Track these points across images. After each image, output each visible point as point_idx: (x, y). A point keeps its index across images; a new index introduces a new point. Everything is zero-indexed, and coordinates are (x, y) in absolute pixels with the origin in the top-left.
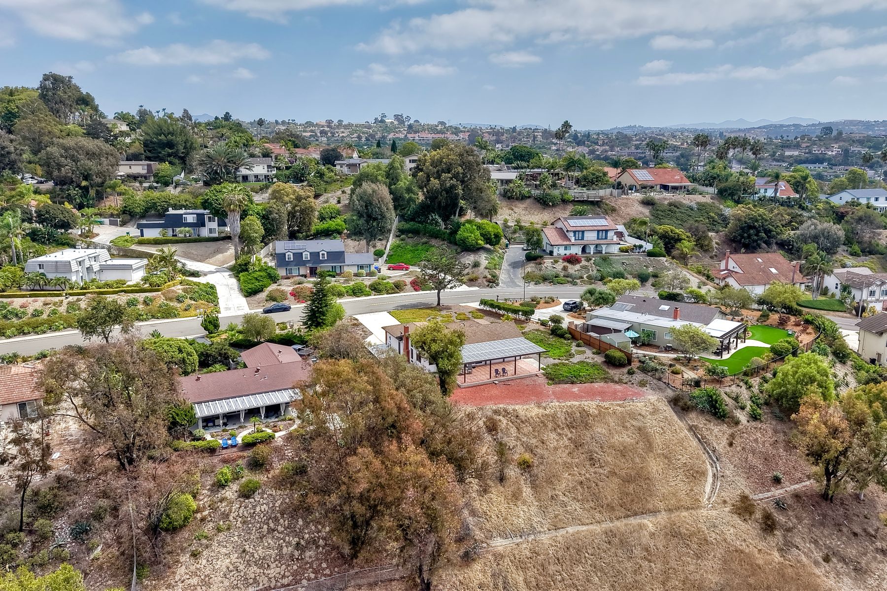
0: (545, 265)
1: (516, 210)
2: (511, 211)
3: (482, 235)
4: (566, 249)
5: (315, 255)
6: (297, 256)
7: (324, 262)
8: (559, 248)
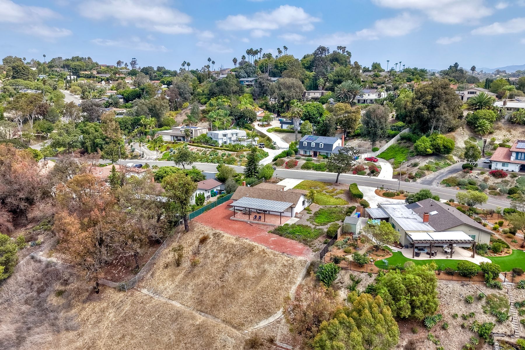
0: (471, 174)
1: (513, 132)
2: (508, 133)
3: (432, 145)
4: (503, 165)
5: (317, 144)
6: (309, 144)
7: (321, 149)
8: (497, 164)
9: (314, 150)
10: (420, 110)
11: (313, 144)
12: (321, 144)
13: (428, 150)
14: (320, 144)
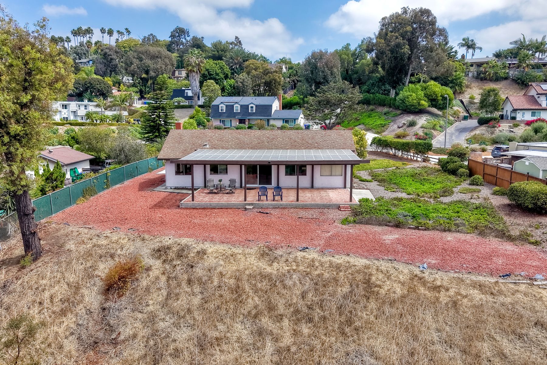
0: (500, 128)
3: (426, 95)
4: (533, 114)
5: (245, 108)
6: (230, 108)
7: (252, 114)
8: (524, 113)
9: (240, 117)
10: (398, 46)
11: (237, 108)
12: (252, 105)
13: (423, 102)
14: (250, 106)
